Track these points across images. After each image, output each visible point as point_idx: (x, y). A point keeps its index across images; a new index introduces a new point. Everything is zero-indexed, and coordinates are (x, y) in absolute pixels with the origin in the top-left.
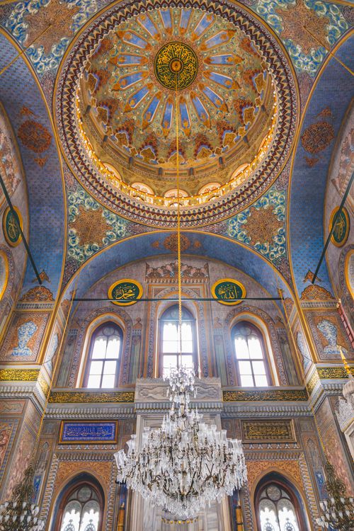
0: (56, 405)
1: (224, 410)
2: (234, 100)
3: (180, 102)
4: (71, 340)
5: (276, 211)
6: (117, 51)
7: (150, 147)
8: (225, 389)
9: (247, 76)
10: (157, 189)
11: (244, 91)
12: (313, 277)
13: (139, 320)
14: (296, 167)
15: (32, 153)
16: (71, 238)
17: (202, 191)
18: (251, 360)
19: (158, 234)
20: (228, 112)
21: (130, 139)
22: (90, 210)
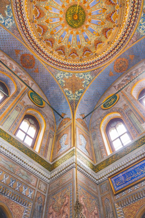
3: (87, 28)
4: (94, 137)
6: (51, 29)
13: (125, 105)
16: (67, 93)
19: (108, 67)
20: (107, 10)
21: (77, 55)
22: (69, 78)
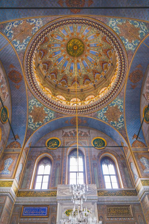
0: (20, 198)
1: (99, 200)
2: (99, 61)
3: (77, 62)
4: (28, 166)
5: (119, 108)
6: (51, 42)
7: (64, 80)
8: (99, 190)
9: (105, 52)
10: (67, 98)
11: (104, 57)
12: (136, 137)
13: (59, 156)
14: (127, 89)
15: (14, 83)
16: (29, 120)
17: (87, 99)
18: (110, 175)
19: (68, 117)
20: (97, 66)
21: (56, 77)
22: (38, 107)
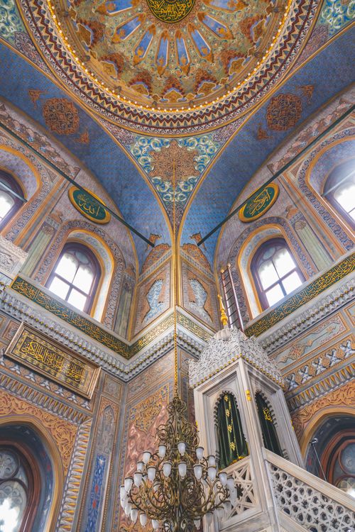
2: (199, 69)
5: (198, 159)
7: (91, 32)
8: (23, 276)
9: (227, 56)
11: (215, 67)
12: (200, 240)
14: (246, 127)
18: (72, 287)
20: (187, 75)
